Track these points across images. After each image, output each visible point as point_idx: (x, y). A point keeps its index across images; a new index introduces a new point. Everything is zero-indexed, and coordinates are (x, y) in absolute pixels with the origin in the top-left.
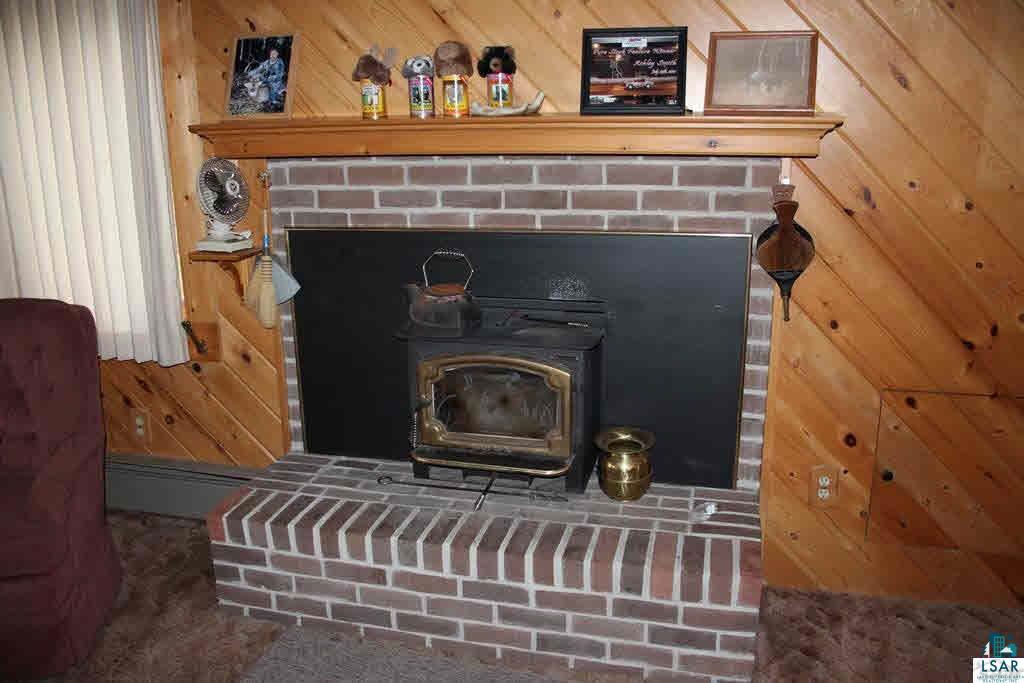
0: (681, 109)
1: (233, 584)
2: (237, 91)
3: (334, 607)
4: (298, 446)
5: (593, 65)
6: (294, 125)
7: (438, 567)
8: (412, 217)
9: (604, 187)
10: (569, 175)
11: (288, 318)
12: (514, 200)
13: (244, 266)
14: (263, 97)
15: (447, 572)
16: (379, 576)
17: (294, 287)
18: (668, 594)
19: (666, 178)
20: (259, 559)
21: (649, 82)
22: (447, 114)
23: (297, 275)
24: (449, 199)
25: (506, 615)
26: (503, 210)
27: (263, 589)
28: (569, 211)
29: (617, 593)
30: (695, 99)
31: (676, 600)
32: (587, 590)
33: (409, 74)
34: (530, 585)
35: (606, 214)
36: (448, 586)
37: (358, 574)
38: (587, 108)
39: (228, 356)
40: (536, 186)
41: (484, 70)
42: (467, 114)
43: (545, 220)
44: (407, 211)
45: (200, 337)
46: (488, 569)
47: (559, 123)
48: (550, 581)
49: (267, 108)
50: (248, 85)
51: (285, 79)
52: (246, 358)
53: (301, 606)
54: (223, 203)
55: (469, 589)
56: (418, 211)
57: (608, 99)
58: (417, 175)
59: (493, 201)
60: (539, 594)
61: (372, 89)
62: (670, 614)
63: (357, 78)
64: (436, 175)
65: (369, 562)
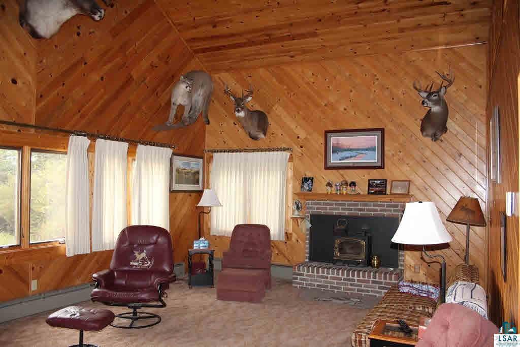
0: (385, 194)
1: (297, 281)
2: (302, 187)
3: (317, 285)
4: (307, 260)
5: (370, 185)
6: (313, 194)
7: (339, 275)
8: (335, 212)
9: (372, 208)
10: (366, 205)
11: (308, 232)
12: (355, 210)
13: (299, 221)
14: (307, 188)
15: (340, 276)
16: (327, 278)
17: (310, 225)
18: (381, 279)
19: (384, 206)
20: (302, 275)
21: (380, 189)
22: (343, 194)
23: (311, 223)
24: (342, 209)
25: (351, 285)
26: (353, 212)
27: (303, 282)
28: (366, 212)
29: (372, 279)
30: (388, 192)
31: (382, 280)
32: (366, 279)
33: (336, 185)
34: (356, 278)
35: (372, 213)
36: (340, 279)
37: (322, 277)
38: (369, 193)
39: (294, 239)
40: (359, 207)
41: (350, 186)
42: (346, 193)
43: (361, 214)
44: (334, 211)
45: (288, 236)
46: (348, 275)
47: (363, 196)
48: (359, 277)
49: (308, 190)
50: (305, 186)
51: (312, 185)
52: (297, 241)
53: (310, 285)
54: (298, 208)
55: (345, 279)
56: (336, 211)
57: (372, 192)
58: (336, 204)
59: (351, 210)
60: (358, 280)
61: (329, 188)
62: (381, 283)
63: (327, 186)
64: (340, 205)
65: (325, 275)
